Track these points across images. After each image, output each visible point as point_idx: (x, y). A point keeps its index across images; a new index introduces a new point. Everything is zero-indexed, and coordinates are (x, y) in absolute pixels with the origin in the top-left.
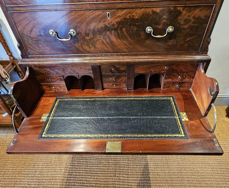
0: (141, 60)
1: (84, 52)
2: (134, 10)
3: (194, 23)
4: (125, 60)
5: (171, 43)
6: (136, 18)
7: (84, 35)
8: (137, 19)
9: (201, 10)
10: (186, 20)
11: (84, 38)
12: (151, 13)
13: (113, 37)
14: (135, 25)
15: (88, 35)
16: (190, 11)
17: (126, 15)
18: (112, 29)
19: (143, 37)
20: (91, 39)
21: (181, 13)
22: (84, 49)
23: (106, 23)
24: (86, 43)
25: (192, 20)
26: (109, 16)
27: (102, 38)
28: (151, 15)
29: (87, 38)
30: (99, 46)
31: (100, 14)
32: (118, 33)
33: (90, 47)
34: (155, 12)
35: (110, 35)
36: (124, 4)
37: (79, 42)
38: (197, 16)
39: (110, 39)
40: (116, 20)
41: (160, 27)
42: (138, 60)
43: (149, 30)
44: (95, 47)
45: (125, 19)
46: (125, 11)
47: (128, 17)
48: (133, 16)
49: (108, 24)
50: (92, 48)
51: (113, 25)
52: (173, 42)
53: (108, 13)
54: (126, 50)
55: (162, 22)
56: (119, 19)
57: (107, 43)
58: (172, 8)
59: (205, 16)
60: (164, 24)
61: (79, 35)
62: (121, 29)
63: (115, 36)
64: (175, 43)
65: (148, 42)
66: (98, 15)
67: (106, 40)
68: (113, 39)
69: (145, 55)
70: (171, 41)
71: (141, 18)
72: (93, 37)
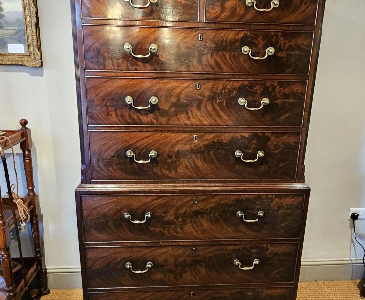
0: (231, 188)
1: (163, 177)
2: (223, 134)
3: (284, 148)
4: (211, 188)
5: (263, 168)
6: (225, 141)
7: (166, 158)
8: (226, 143)
9: (288, 137)
10: (275, 145)
11: (165, 162)
12: (239, 137)
13: (199, 161)
14: (223, 149)
15: (170, 157)
16: (279, 137)
17: (215, 138)
18: (198, 153)
19: (232, 161)
20: (172, 162)
21: (270, 138)
22: (163, 174)
23: (193, 146)
24: (166, 167)
25: (282, 145)
26: (196, 139)
27: (186, 162)
28: (240, 140)
29: (169, 161)
30: (181, 170)
31: (187, 137)
32: (205, 157)
33: (170, 172)
34: (244, 137)
35: (196, 159)
36: (213, 129)
37: (159, 165)
38: (286, 142)
39: (194, 162)
40: (204, 143)
41: (250, 151)
42: (227, 188)
43: (238, 154)
44: (176, 172)
45: (213, 142)
46: (214, 134)
47: (216, 140)
48: (222, 140)
49: (195, 146)
50: (173, 173)
51: (200, 148)
52: (265, 168)
53: (195, 136)
54: (212, 176)
55: (252, 147)
56: (206, 142)
57: (191, 167)
58: (260, 134)
59: (293, 142)
60: (253, 148)
61: (160, 157)
62: (208, 152)
63: (201, 160)
64: (267, 169)
65: (238, 167)
66: (185, 138)
67: (190, 164)
68: (199, 163)
69: (235, 182)
70: (263, 166)
71: (230, 142)
72: (176, 161)
